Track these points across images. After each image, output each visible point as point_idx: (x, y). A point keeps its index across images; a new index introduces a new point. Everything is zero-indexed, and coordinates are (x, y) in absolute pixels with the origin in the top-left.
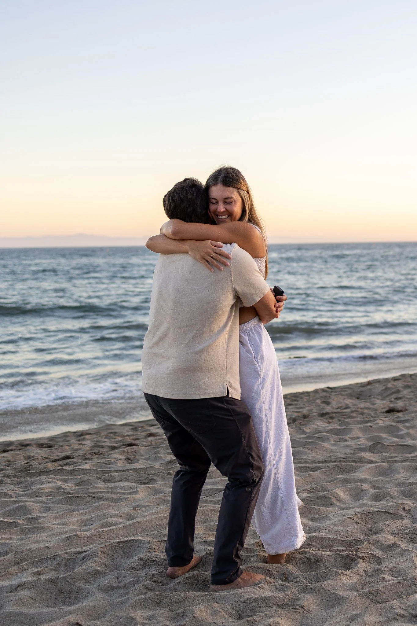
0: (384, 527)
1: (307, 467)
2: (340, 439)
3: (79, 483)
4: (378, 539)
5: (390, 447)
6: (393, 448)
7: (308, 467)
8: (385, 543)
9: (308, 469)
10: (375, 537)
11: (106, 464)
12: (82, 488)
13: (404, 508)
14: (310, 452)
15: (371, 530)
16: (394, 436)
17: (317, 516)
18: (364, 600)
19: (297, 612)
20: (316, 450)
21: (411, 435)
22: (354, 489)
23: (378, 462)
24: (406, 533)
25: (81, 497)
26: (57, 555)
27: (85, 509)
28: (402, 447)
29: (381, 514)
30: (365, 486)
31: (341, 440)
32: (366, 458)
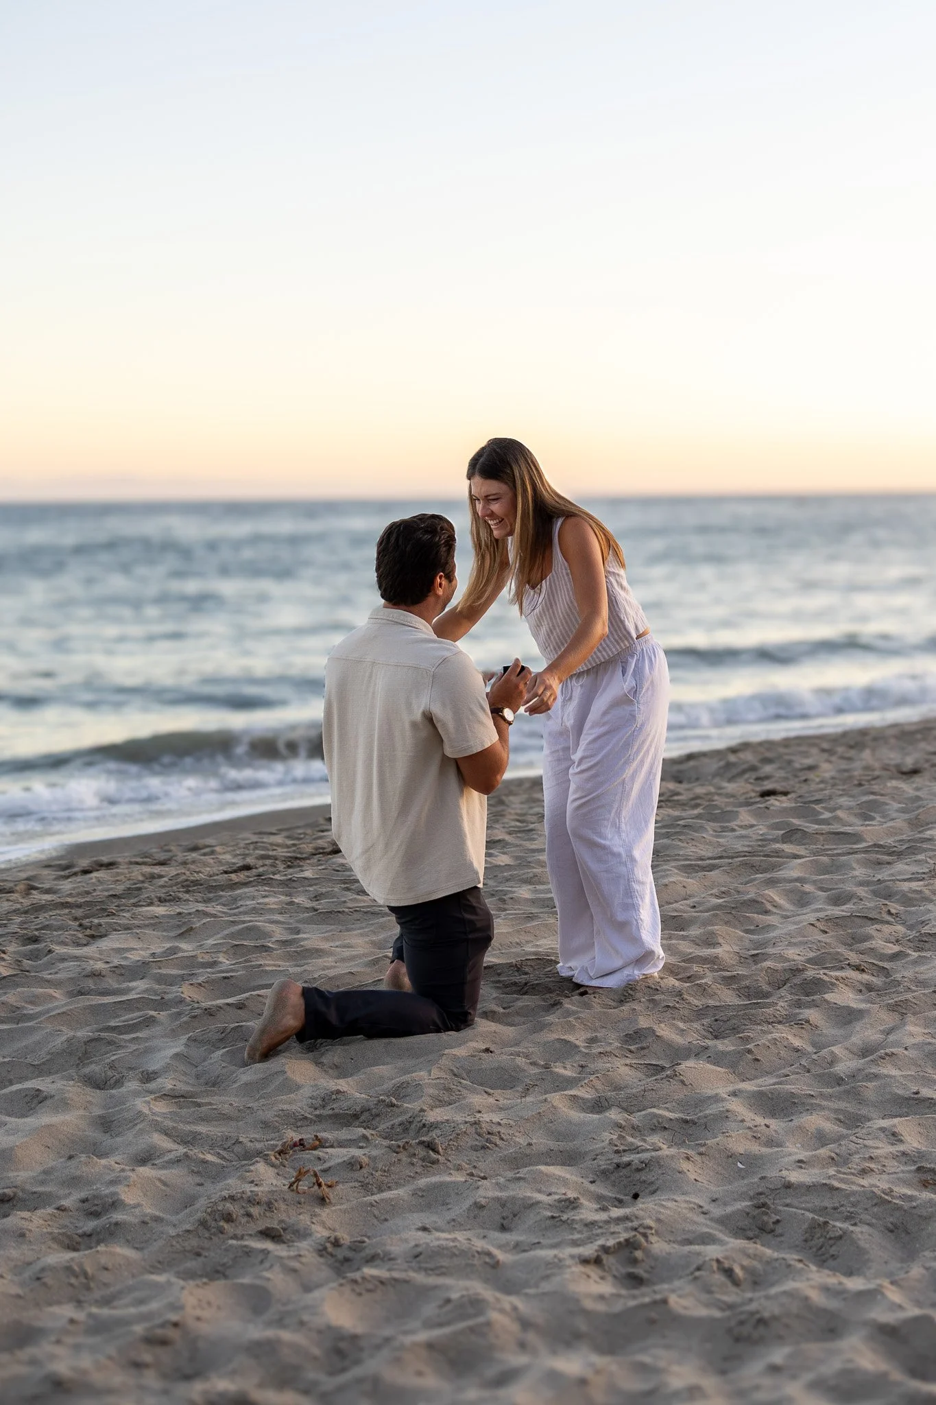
0: (874, 933)
1: (695, 865)
2: (723, 827)
3: (316, 897)
4: (872, 947)
5: (818, 836)
6: (821, 838)
7: (698, 866)
8: (882, 951)
9: (697, 868)
10: (867, 945)
11: (338, 871)
12: (333, 902)
13: (889, 911)
14: (685, 845)
15: (853, 938)
16: (812, 822)
17: (752, 928)
18: (891, 1013)
19: (802, 1028)
20: (694, 843)
21: (841, 819)
22: (791, 891)
23: (806, 857)
24: (909, 940)
25: (343, 911)
26: (379, 980)
27: (363, 928)
28: (837, 837)
29: (856, 919)
30: (808, 888)
31: (724, 829)
32: (787, 850)
